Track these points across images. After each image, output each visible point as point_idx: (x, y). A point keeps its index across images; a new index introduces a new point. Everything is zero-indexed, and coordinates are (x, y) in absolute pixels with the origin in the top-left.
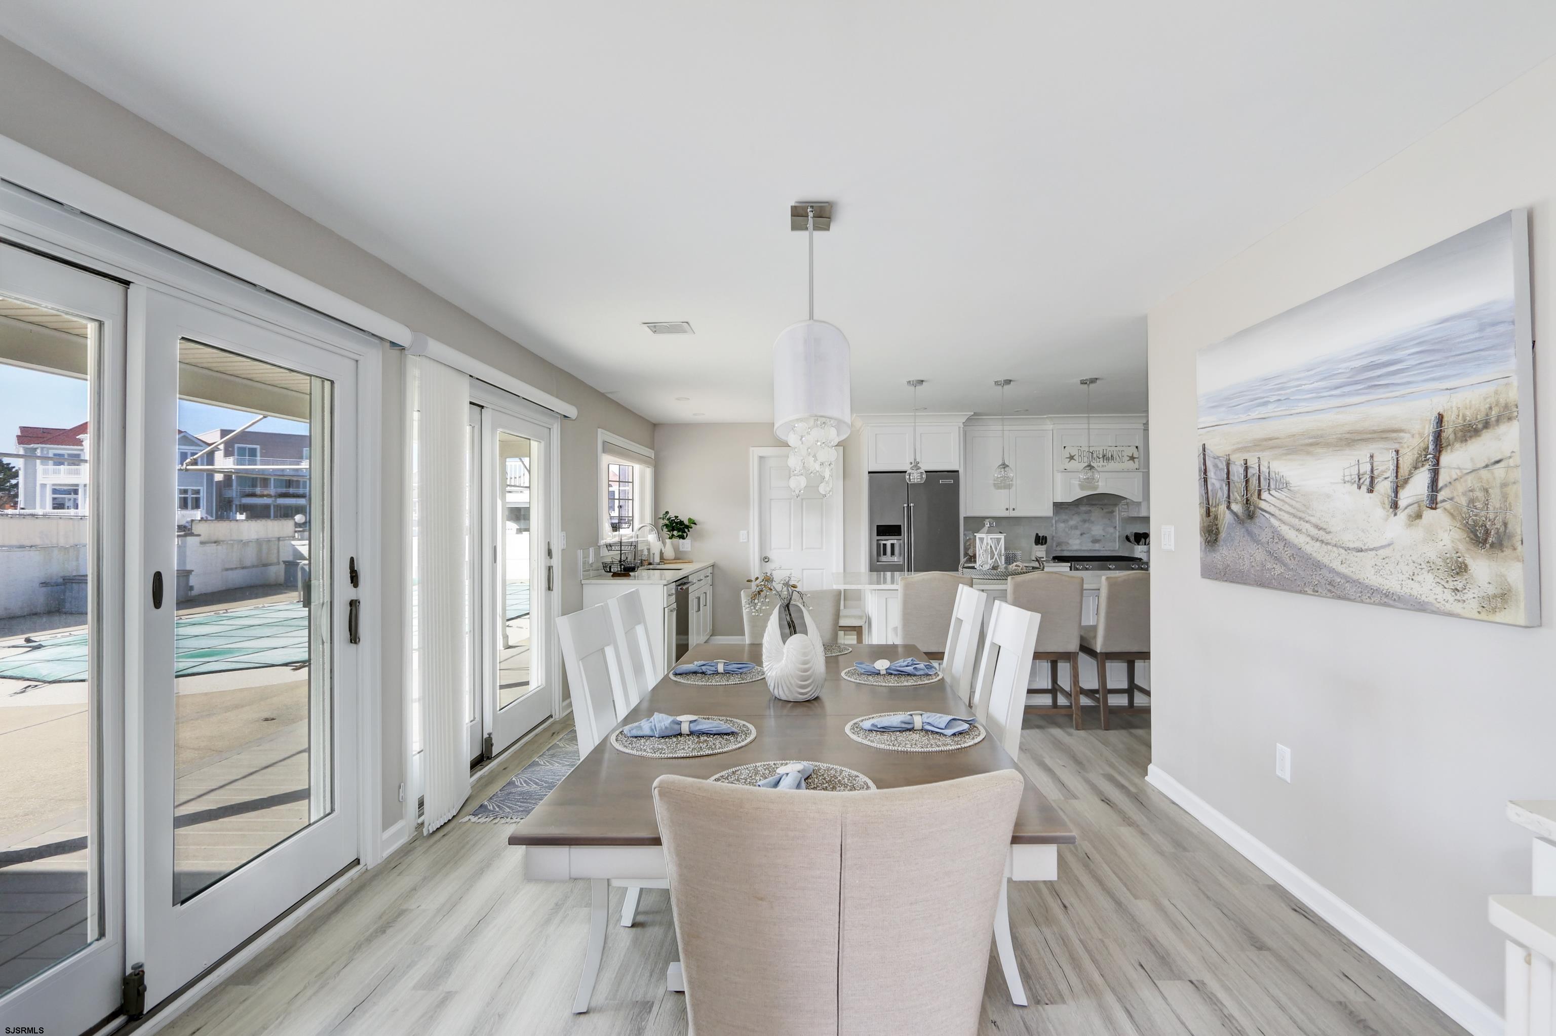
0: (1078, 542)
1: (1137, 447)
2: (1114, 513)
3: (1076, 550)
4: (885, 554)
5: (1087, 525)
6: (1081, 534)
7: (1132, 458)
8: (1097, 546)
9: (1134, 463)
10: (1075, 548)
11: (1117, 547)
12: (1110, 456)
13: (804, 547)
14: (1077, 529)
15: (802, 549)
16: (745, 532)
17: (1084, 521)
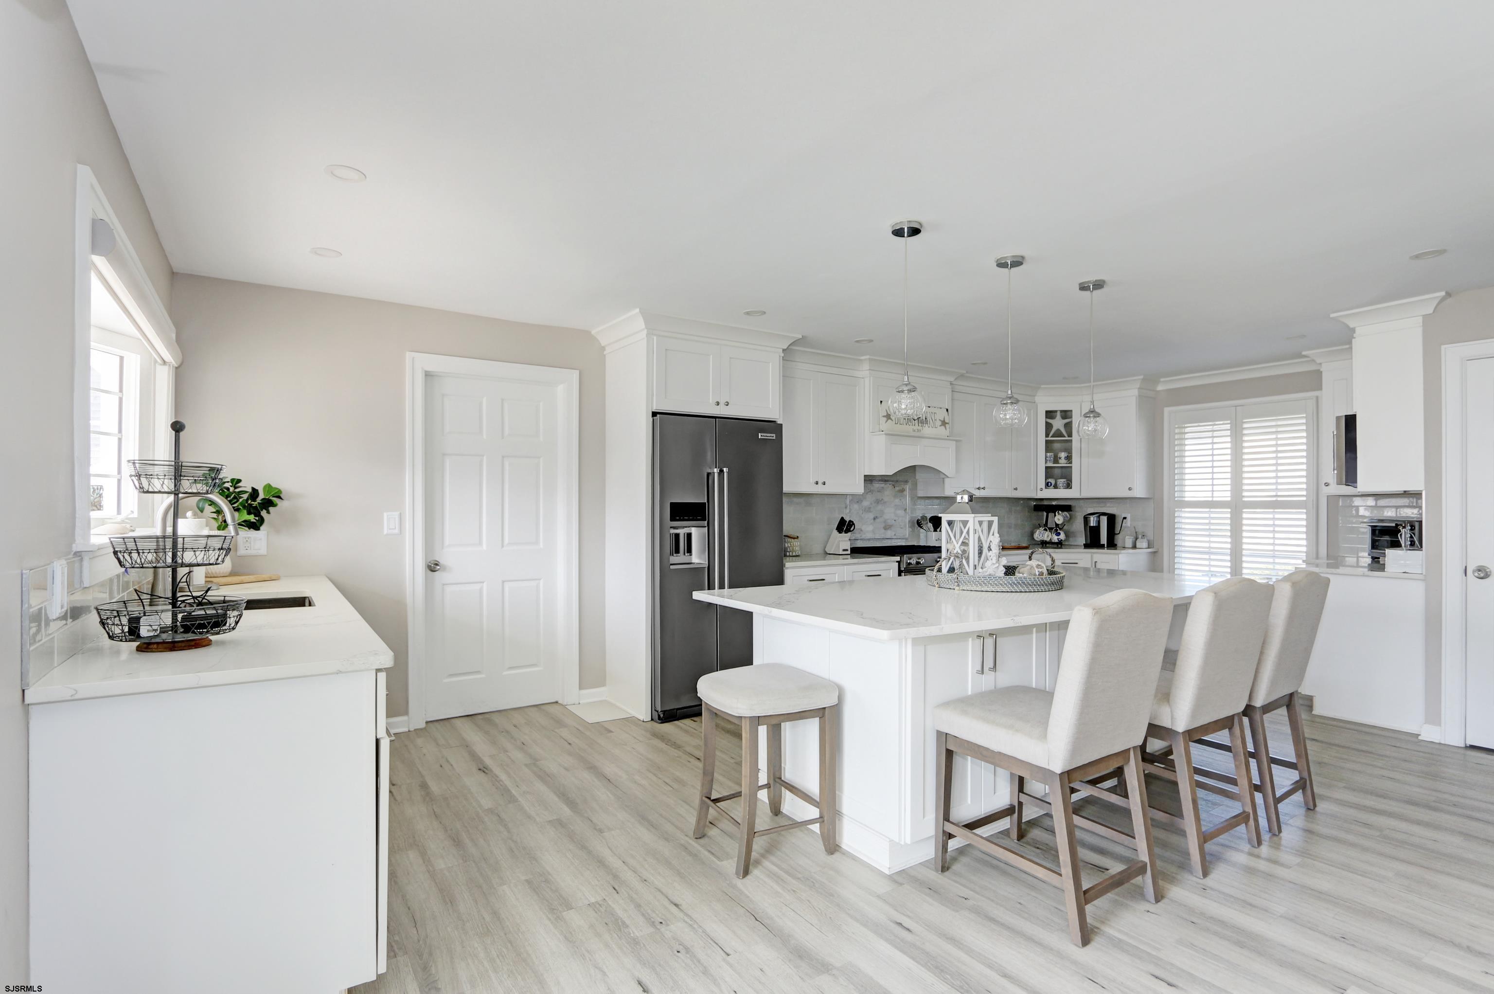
0: (871, 528)
1: (947, 410)
2: (905, 493)
3: (869, 540)
4: (677, 551)
5: (880, 507)
6: (874, 519)
7: (944, 423)
8: (889, 534)
9: (946, 429)
10: (869, 536)
11: (907, 535)
12: (924, 419)
13: (506, 541)
14: (870, 512)
15: (503, 546)
16: (396, 514)
17: (878, 502)
